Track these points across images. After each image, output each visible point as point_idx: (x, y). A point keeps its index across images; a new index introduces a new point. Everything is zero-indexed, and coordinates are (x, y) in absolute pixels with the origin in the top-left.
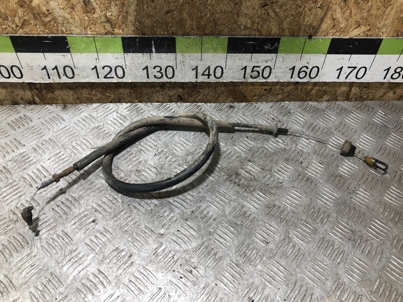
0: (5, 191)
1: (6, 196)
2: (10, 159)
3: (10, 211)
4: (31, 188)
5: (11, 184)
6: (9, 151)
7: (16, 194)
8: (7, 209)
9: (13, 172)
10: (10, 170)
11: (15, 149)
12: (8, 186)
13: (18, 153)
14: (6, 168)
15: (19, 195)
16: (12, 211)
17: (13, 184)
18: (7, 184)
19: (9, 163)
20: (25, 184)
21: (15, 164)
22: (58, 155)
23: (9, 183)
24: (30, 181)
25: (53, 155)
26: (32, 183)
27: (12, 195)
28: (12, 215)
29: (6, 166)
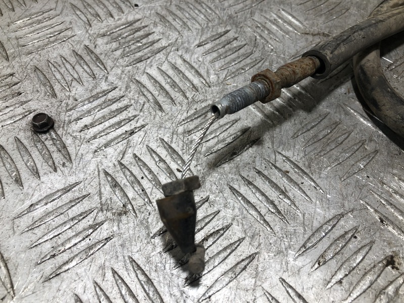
0: (89, 112)
1: (92, 125)
2: (102, 31)
3: (102, 175)
4: (160, 113)
5: (105, 93)
6: (101, 12)
7: (119, 124)
8: (92, 167)
9: (109, 63)
10: (102, 57)
11: (114, 12)
12: (96, 97)
13: (123, 20)
14: (92, 52)
15: (127, 128)
16: (107, 174)
17: (110, 96)
18: (94, 93)
19: (100, 41)
20: (142, 100)
21: (114, 45)
22: (223, 38)
23: (98, 90)
24: (156, 93)
25: (209, 35)
26: (161, 99)
27: (107, 124)
28: (108, 188)
29: (91, 46)
